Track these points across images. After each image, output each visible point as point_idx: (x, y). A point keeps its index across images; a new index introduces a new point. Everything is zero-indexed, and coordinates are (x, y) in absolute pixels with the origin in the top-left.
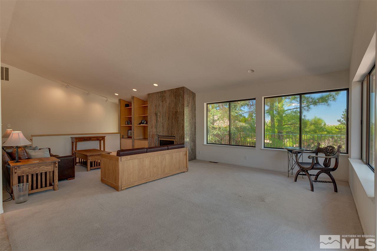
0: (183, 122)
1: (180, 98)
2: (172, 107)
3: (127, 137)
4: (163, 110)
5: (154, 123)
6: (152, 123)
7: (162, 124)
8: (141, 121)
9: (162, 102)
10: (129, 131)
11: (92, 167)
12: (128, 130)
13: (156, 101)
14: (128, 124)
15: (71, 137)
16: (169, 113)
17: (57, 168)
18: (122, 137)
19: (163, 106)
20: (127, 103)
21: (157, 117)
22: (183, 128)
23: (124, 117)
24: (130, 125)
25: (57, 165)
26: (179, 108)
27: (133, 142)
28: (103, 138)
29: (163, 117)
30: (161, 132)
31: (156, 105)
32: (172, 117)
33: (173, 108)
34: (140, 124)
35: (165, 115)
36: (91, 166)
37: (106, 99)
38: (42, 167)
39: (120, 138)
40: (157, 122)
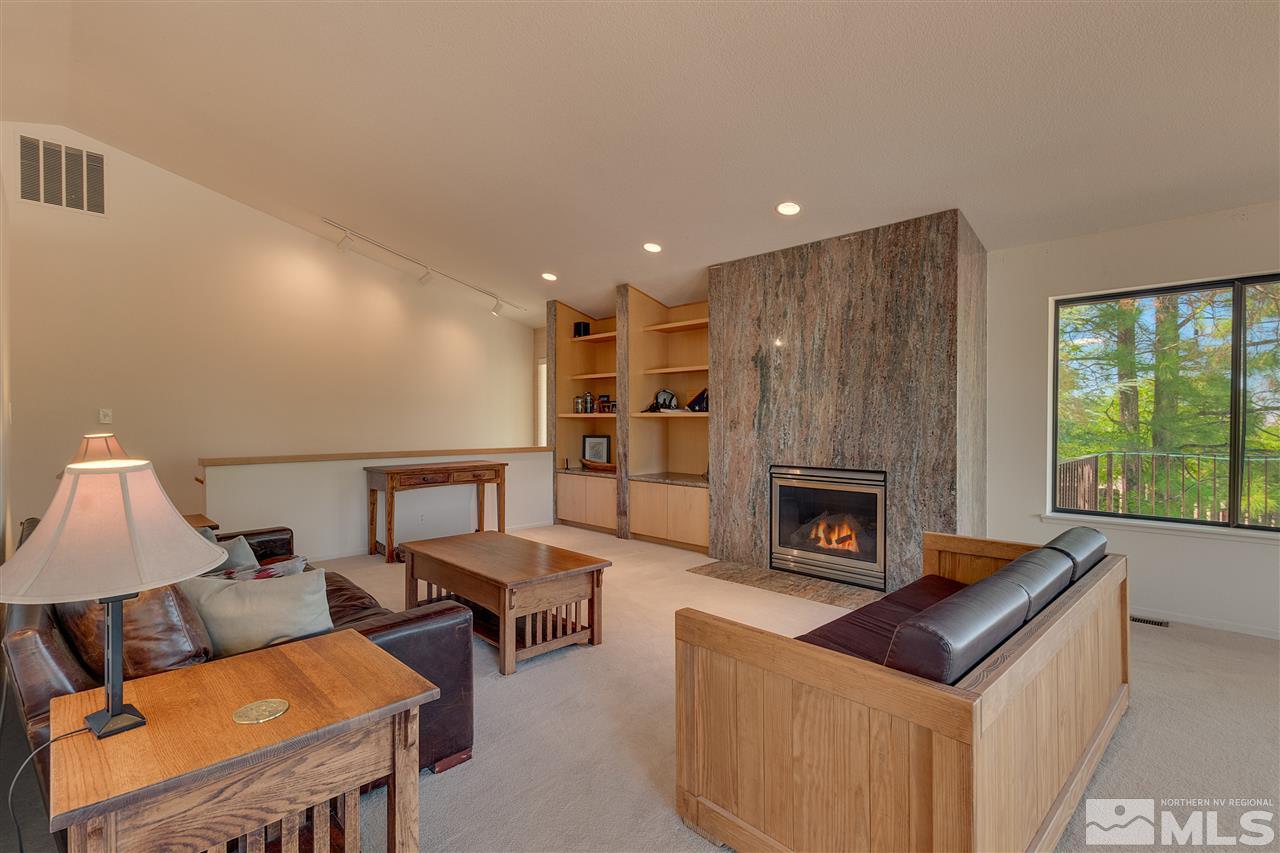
0: (944, 400)
1: (927, 271)
2: (868, 320)
3: (580, 465)
4: (803, 340)
5: (749, 402)
6: (734, 405)
7: (795, 410)
8: (657, 398)
9: (801, 299)
10: (587, 439)
11: (524, 647)
12: (584, 437)
13: (760, 298)
14: (586, 412)
15: (365, 469)
16: (848, 354)
17: (415, 752)
18: (562, 468)
19: (802, 319)
20: (581, 319)
21: (765, 377)
22: (944, 429)
23: (569, 378)
24: (596, 415)
25: (414, 728)
26: (914, 326)
27: (621, 490)
28: (497, 472)
29: (802, 376)
30: (791, 447)
31: (759, 319)
32: (867, 375)
33: (873, 329)
34: (655, 408)
35: (821, 360)
36: (520, 643)
37: (495, 301)
38: (313, 759)
39: (556, 473)
40: (763, 399)
